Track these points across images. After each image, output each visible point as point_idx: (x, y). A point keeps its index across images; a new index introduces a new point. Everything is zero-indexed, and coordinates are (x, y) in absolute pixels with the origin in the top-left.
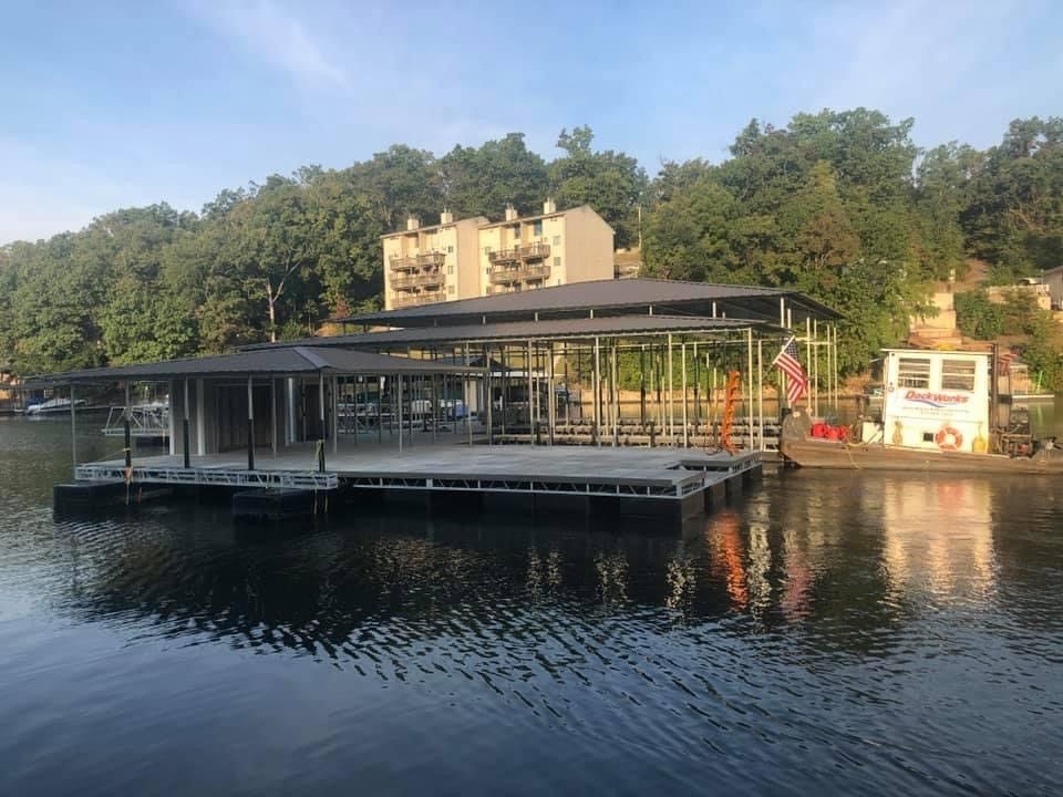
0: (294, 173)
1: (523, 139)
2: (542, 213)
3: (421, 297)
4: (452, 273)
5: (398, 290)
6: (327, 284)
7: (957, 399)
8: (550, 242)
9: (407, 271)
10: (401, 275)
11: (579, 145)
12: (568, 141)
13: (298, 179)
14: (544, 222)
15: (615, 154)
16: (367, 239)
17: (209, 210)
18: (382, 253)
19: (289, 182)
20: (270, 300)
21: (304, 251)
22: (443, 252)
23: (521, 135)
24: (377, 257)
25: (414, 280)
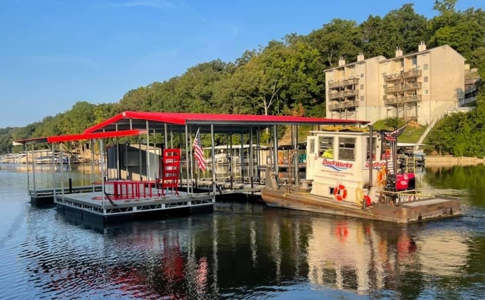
0: (283, 39)
1: (412, 7)
2: (417, 51)
3: (345, 103)
4: (363, 89)
5: (333, 100)
6: (294, 99)
7: (347, 165)
8: (421, 68)
9: (338, 89)
10: (335, 92)
11: (447, 7)
12: (440, 6)
13: (284, 42)
14: (418, 56)
15: (475, 9)
16: (317, 72)
17: (238, 62)
18: (325, 79)
19: (279, 43)
20: (265, 108)
21: (283, 82)
22: (358, 78)
23: (411, 5)
24: (321, 83)
25: (342, 94)
